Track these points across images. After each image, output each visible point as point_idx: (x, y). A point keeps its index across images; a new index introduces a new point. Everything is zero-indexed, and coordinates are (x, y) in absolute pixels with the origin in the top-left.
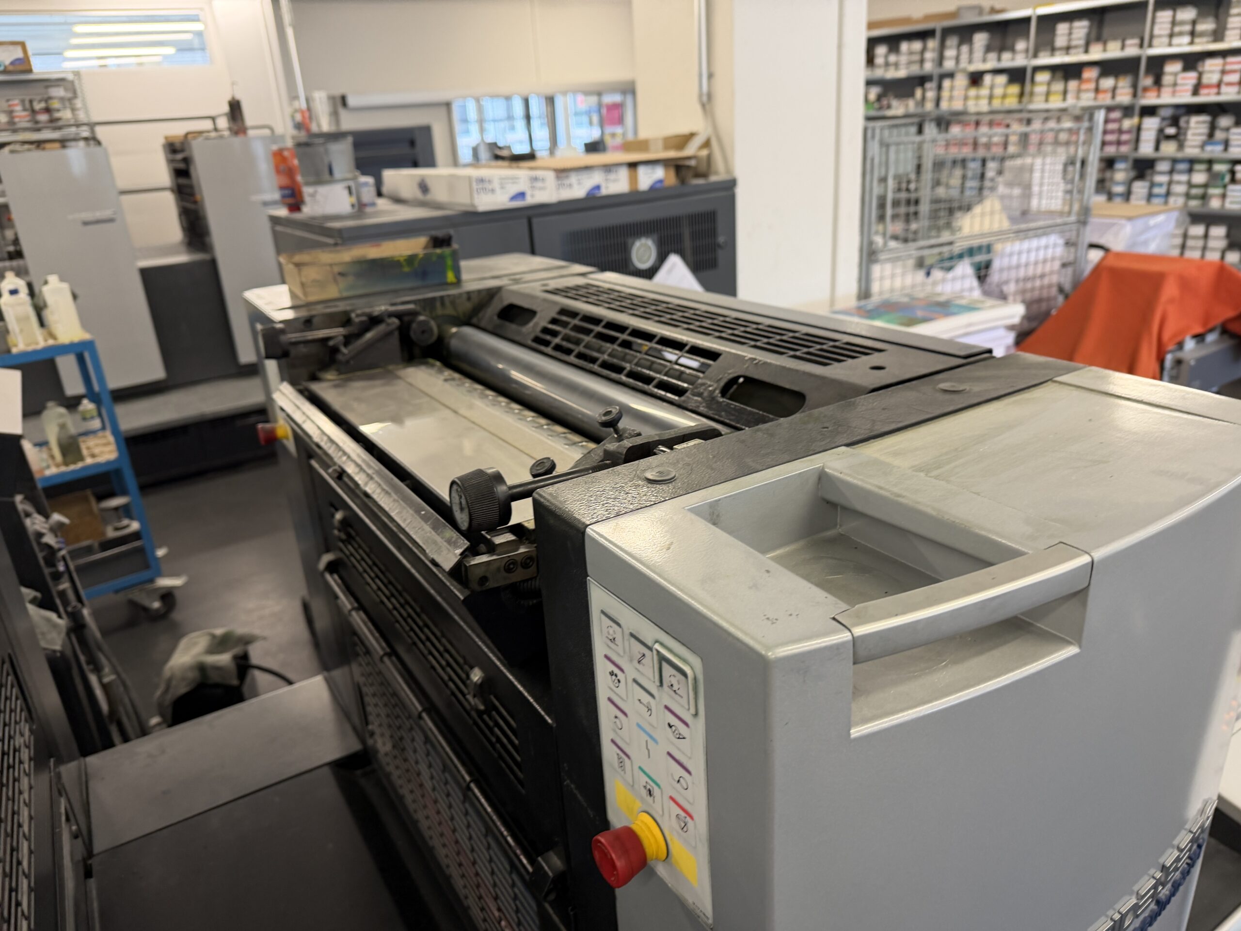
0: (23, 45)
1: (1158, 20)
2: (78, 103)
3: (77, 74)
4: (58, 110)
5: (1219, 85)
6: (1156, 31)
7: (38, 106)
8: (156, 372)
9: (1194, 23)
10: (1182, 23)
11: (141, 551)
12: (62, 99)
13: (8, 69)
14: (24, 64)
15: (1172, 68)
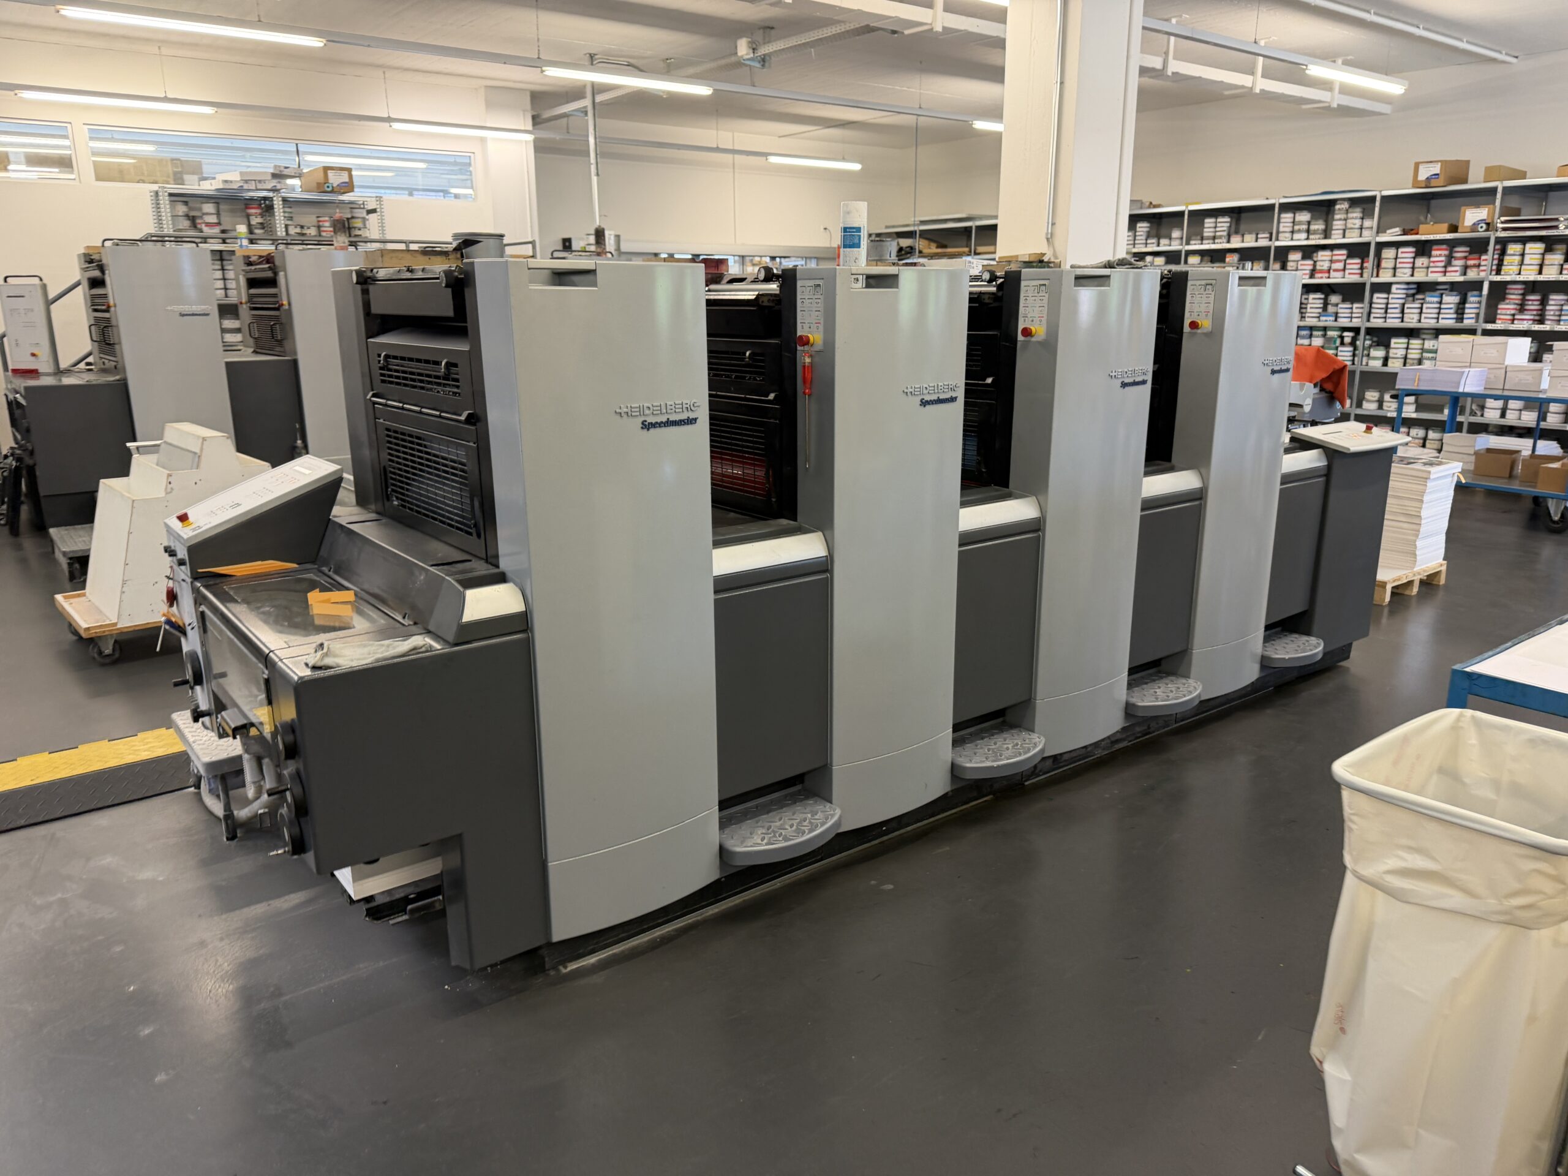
0: (351, 172)
1: (1282, 220)
3: (380, 199)
4: (360, 229)
5: (1329, 271)
6: (1281, 229)
9: (1309, 223)
10: (1300, 223)
12: (364, 220)
13: (335, 190)
14: (349, 187)
15: (1295, 256)
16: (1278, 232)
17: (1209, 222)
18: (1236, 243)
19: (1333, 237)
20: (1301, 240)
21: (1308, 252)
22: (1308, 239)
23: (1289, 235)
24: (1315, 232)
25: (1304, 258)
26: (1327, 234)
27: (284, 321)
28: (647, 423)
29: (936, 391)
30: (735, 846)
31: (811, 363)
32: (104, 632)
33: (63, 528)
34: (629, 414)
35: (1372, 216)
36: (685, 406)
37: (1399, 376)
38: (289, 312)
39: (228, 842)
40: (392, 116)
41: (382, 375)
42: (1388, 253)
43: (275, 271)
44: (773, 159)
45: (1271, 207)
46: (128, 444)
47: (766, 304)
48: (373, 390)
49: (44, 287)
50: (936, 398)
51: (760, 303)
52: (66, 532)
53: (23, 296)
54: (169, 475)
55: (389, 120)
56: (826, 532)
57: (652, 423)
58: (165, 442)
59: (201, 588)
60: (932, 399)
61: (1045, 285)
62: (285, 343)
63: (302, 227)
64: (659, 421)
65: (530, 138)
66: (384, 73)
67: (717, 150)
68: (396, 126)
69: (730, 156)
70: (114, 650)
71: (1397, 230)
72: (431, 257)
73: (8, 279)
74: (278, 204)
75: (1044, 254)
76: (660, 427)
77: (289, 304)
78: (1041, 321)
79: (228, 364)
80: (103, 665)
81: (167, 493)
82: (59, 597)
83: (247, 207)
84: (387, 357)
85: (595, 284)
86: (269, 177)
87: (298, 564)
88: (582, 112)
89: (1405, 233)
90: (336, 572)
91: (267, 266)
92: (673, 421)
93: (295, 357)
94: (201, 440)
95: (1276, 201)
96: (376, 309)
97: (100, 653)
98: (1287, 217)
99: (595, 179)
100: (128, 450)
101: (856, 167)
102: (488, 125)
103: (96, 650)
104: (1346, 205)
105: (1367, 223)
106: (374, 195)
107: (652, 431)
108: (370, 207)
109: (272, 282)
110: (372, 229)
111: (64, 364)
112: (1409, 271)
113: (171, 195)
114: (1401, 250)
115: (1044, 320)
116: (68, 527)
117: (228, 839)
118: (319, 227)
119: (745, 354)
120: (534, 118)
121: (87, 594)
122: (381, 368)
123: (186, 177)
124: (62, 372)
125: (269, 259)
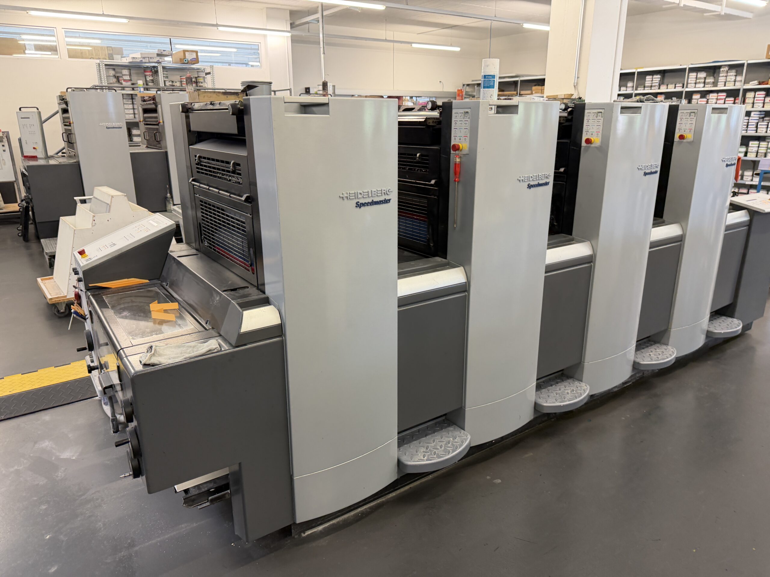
0: (198, 53)
1: (690, 77)
6: (689, 82)
9: (705, 78)
10: (700, 78)
13: (189, 62)
14: (196, 61)
15: (696, 97)
16: (687, 83)
17: (648, 78)
18: (663, 89)
19: (718, 86)
20: (700, 87)
21: (704, 94)
22: (704, 87)
23: (694, 85)
24: (708, 83)
25: (701, 97)
26: (715, 84)
27: (160, 130)
28: (359, 204)
29: (537, 179)
30: (407, 461)
31: (460, 162)
32: (60, 300)
33: (48, 239)
34: (348, 198)
35: (741, 74)
36: (383, 192)
37: (760, 163)
38: (163, 126)
39: (114, 434)
40: (219, 23)
41: (198, 168)
42: (750, 95)
43: (156, 104)
44: (414, 45)
45: (685, 70)
46: (75, 198)
47: (431, 124)
48: (193, 177)
49: (39, 113)
50: (537, 183)
51: (428, 124)
52: (49, 241)
53: (29, 118)
54: (94, 216)
55: (217, 25)
56: (466, 267)
57: (362, 203)
58: (94, 197)
59: (91, 296)
60: (535, 184)
61: (601, 112)
62: (161, 142)
63: (173, 82)
64: (367, 202)
65: (289, 35)
66: (214, 1)
67: (386, 40)
68: (220, 28)
69: (392, 44)
70: (65, 310)
71: (756, 82)
72: (228, 96)
73: (22, 109)
74: (160, 70)
75: (572, 95)
76: (367, 205)
77: (163, 122)
78: (598, 134)
79: (131, 153)
80: (60, 317)
81: (92, 226)
82: (39, 280)
83: (145, 71)
84: (200, 157)
85: (327, 113)
86: (156, 55)
87: (149, 280)
88: (316, 21)
89: (760, 84)
90: (170, 287)
91: (152, 102)
92: (376, 202)
93: (166, 150)
94: (111, 197)
95: (687, 66)
96: (193, 128)
97: (58, 311)
98: (693, 75)
99: (322, 56)
100: (75, 201)
101: (458, 49)
102: (268, 28)
103: (56, 310)
104: (726, 69)
105: (739, 78)
106: (209, 65)
107: (363, 208)
108: (207, 71)
109: (155, 111)
110: (208, 83)
111: (50, 154)
112: (761, 105)
113: (106, 65)
114: (757, 93)
115: (600, 134)
116: (50, 239)
117: (114, 432)
118: (181, 82)
119: (416, 155)
120: (291, 24)
121: (54, 278)
122: (197, 164)
123: (115, 56)
124: (49, 157)
125: (154, 98)
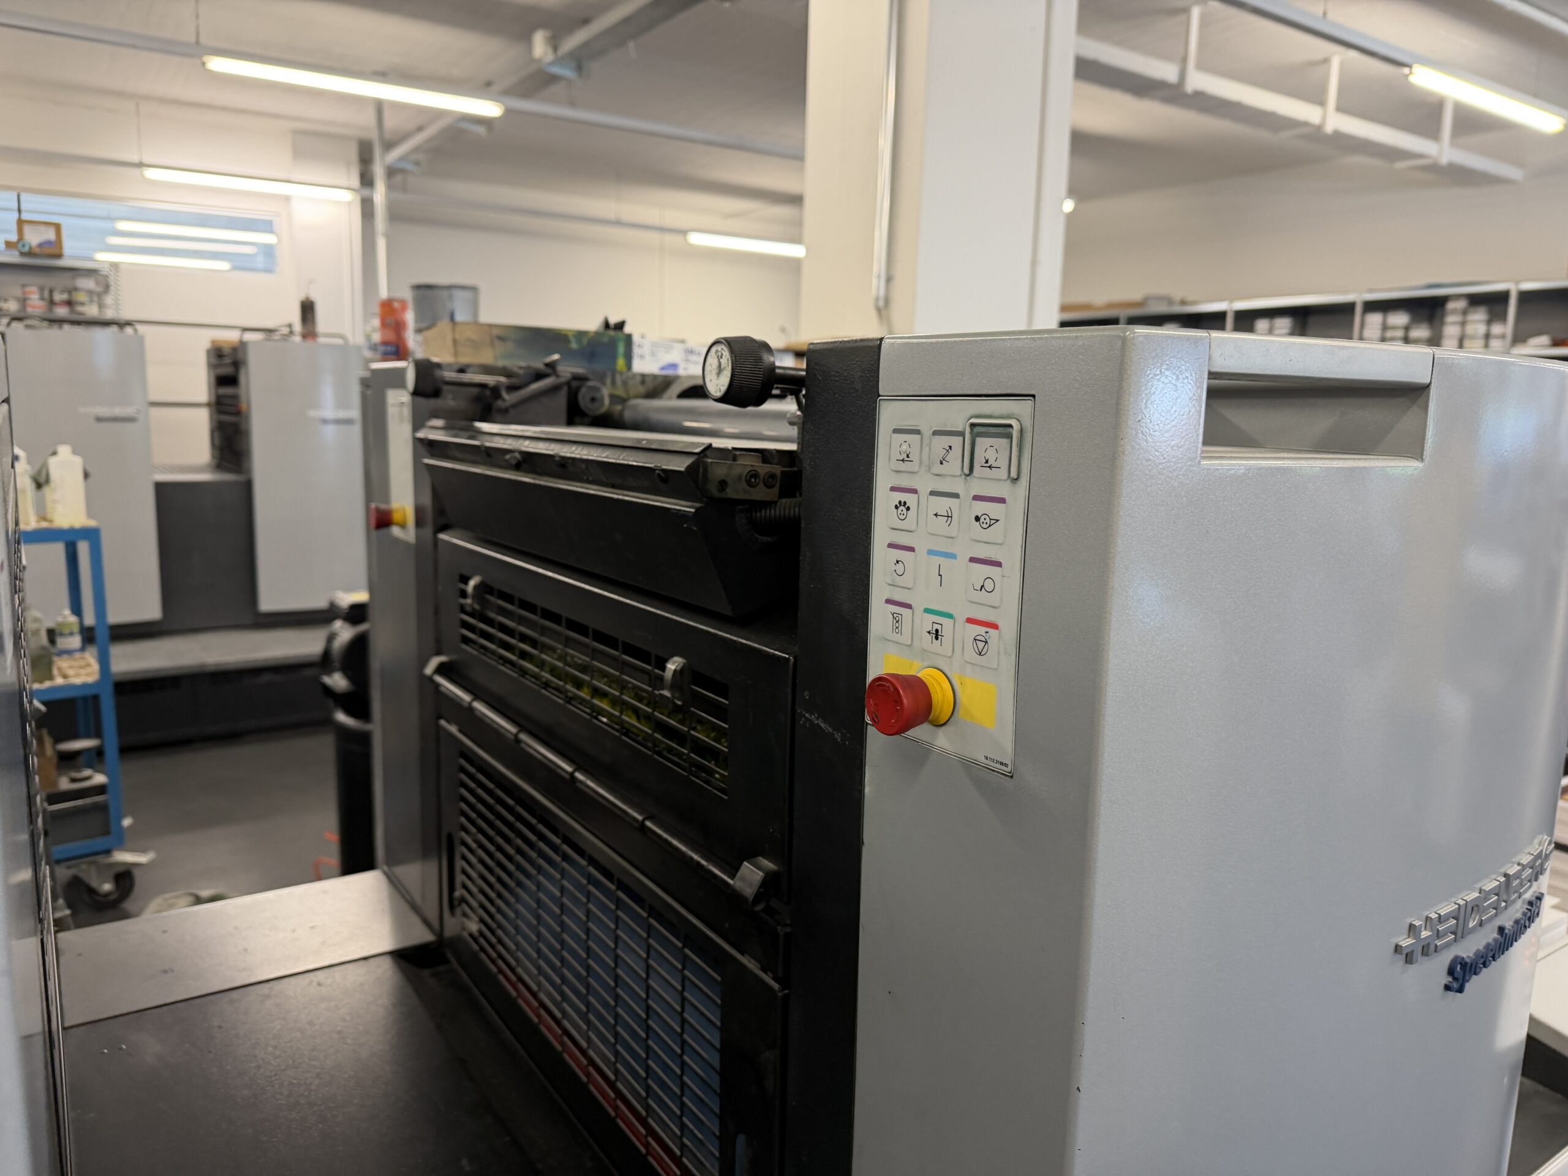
0: (58, 227)
1: (1367, 323)
2: (109, 300)
3: (115, 266)
4: (83, 304)
7: (58, 297)
8: (151, 610)
9: (1407, 329)
10: (1394, 328)
11: (103, 808)
12: (90, 293)
13: (32, 251)
14: (59, 247)
17: (1262, 325)
35: (1502, 317)
40: (146, 160)
44: (696, 238)
45: (1352, 306)
55: (139, 165)
66: (138, 105)
67: (617, 224)
68: (150, 173)
71: (1544, 340)
89: (1555, 344)
95: (1357, 297)
98: (1375, 319)
104: (1461, 304)
105: (1497, 329)
118: (24, 300)
120: (361, 172)
